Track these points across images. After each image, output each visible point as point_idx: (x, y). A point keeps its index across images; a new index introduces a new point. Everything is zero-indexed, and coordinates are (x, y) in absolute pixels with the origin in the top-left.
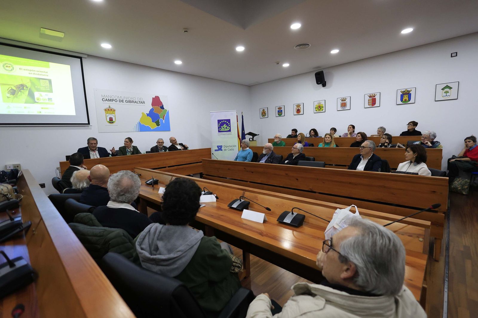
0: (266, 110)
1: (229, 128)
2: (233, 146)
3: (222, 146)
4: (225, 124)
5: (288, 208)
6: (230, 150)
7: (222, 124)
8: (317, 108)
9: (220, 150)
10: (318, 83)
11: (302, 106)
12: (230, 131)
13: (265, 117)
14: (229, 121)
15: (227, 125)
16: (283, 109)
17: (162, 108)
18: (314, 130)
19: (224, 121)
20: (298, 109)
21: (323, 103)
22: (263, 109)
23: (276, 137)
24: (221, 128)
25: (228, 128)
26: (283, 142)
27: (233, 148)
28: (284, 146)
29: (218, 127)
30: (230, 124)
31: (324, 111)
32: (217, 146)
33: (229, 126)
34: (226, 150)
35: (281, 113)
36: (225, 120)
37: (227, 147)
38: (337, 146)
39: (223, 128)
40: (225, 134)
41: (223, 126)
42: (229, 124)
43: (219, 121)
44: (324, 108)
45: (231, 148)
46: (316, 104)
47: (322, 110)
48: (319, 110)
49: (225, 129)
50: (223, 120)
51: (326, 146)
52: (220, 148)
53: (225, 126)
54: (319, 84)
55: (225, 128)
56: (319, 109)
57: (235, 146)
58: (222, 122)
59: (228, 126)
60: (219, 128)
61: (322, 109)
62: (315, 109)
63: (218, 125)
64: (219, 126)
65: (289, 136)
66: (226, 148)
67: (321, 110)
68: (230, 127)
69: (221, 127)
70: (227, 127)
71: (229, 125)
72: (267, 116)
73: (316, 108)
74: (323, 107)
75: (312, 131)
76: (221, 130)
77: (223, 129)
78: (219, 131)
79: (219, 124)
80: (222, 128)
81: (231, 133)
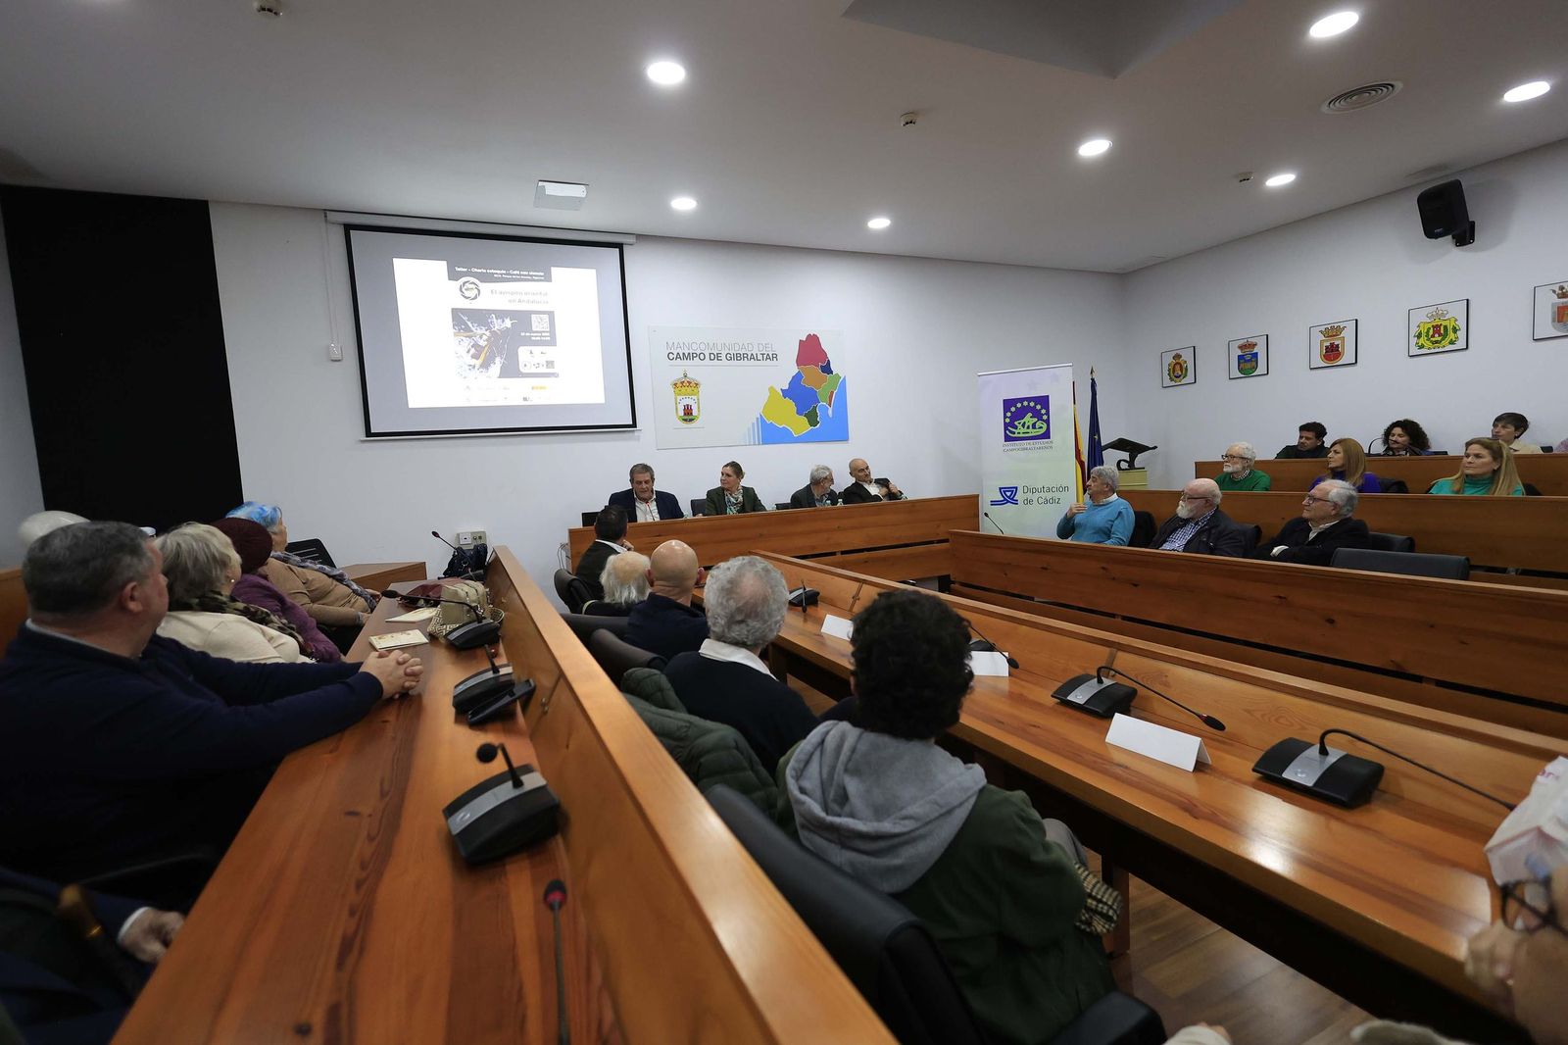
0: (1187, 356)
1: (1045, 426)
2: (1058, 489)
3: (1016, 488)
4: (1030, 414)
5: (1303, 728)
6: (1047, 501)
7: (1020, 414)
8: (1424, 334)
9: (1008, 502)
10: (1430, 233)
11: (1348, 335)
12: (1046, 435)
13: (1183, 382)
14: (1044, 401)
15: (1037, 415)
16: (1260, 350)
17: (827, 369)
18: (1411, 429)
19: (1025, 403)
20: (1332, 345)
21: (1457, 313)
22: (1174, 353)
23: (1230, 457)
24: (1016, 428)
25: (1041, 428)
26: (1261, 473)
27: (1057, 495)
28: (1267, 490)
29: (1005, 423)
30: (1048, 413)
31: (1461, 344)
32: (1000, 489)
33: (1043, 420)
34: (1029, 502)
35: (1254, 364)
36: (1029, 399)
37: (1034, 490)
38: (1530, 490)
39: (1023, 426)
40: (1028, 446)
41: (1022, 421)
42: (1043, 411)
43: (1008, 404)
44: (1462, 334)
45: (1049, 496)
46: (1421, 319)
47: (1452, 343)
48: (1436, 342)
49: (1031, 430)
50: (1021, 400)
51: (1470, 493)
52: (1008, 494)
53: (1029, 419)
54: (1436, 238)
55: (1028, 427)
56: (1437, 338)
57: (1066, 489)
58: (1019, 405)
59: (1040, 418)
60: (1006, 426)
61: (1452, 336)
62: (1414, 340)
63: (1005, 417)
64: (1008, 420)
65: (1289, 452)
66: (1029, 495)
67: (1448, 340)
68: (1048, 422)
69: (1016, 423)
70: (1038, 424)
71: (1045, 417)
72: (1190, 378)
73: (1419, 336)
74: (1455, 330)
75: (1398, 430)
76: (1013, 433)
77: (1020, 431)
78: (1007, 439)
79: (1009, 414)
80: (1020, 426)
81: (1051, 442)
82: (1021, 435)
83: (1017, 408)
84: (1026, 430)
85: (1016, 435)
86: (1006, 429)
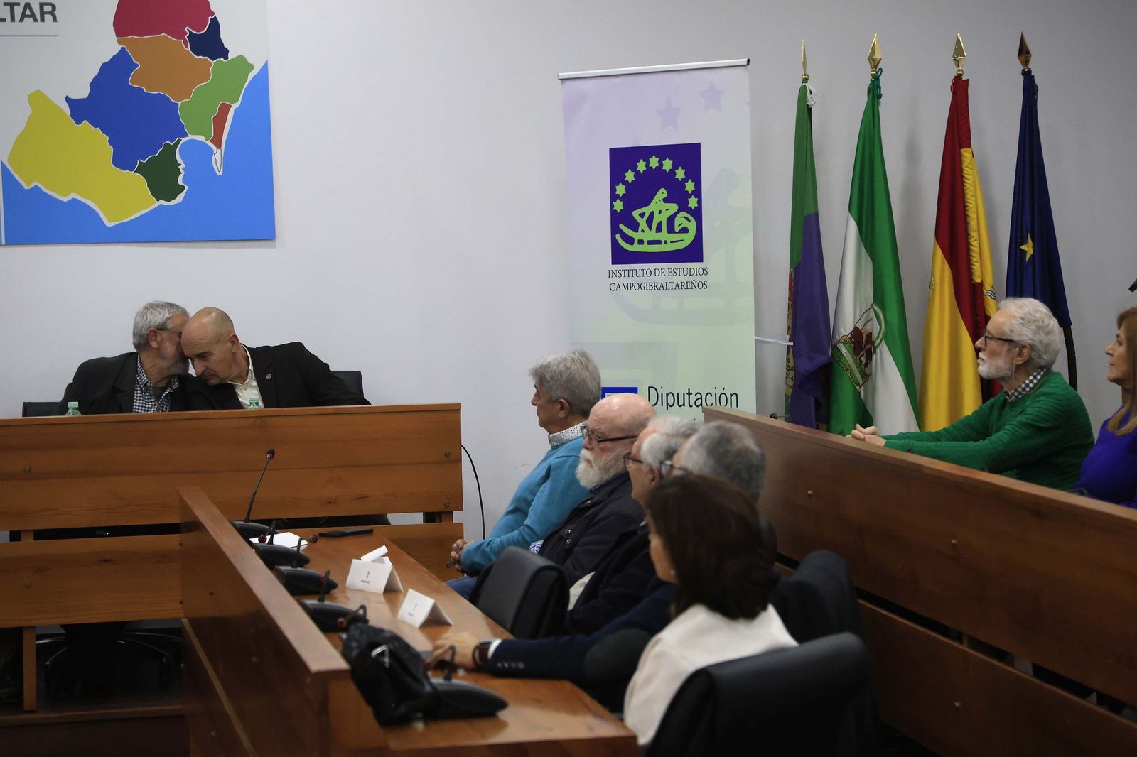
1: (692, 226)
4: (662, 193)
7: (642, 192)
12: (694, 252)
14: (688, 156)
15: (678, 196)
19: (654, 162)
24: (634, 226)
25: (685, 230)
29: (613, 212)
30: (697, 193)
33: (689, 210)
36: (662, 151)
39: (650, 222)
40: (659, 280)
41: (647, 210)
42: (690, 186)
43: (621, 159)
49: (663, 235)
50: (649, 151)
53: (660, 206)
55: (659, 229)
58: (641, 166)
59: (683, 207)
60: (616, 218)
63: (614, 197)
64: (619, 206)
68: (697, 214)
69: (636, 214)
70: (680, 221)
71: (693, 202)
76: (630, 240)
77: (643, 237)
78: (620, 256)
79: (621, 190)
80: (642, 223)
81: (705, 270)
82: (646, 248)
83: (637, 174)
84: (653, 235)
85: (635, 248)
86: (614, 229)
